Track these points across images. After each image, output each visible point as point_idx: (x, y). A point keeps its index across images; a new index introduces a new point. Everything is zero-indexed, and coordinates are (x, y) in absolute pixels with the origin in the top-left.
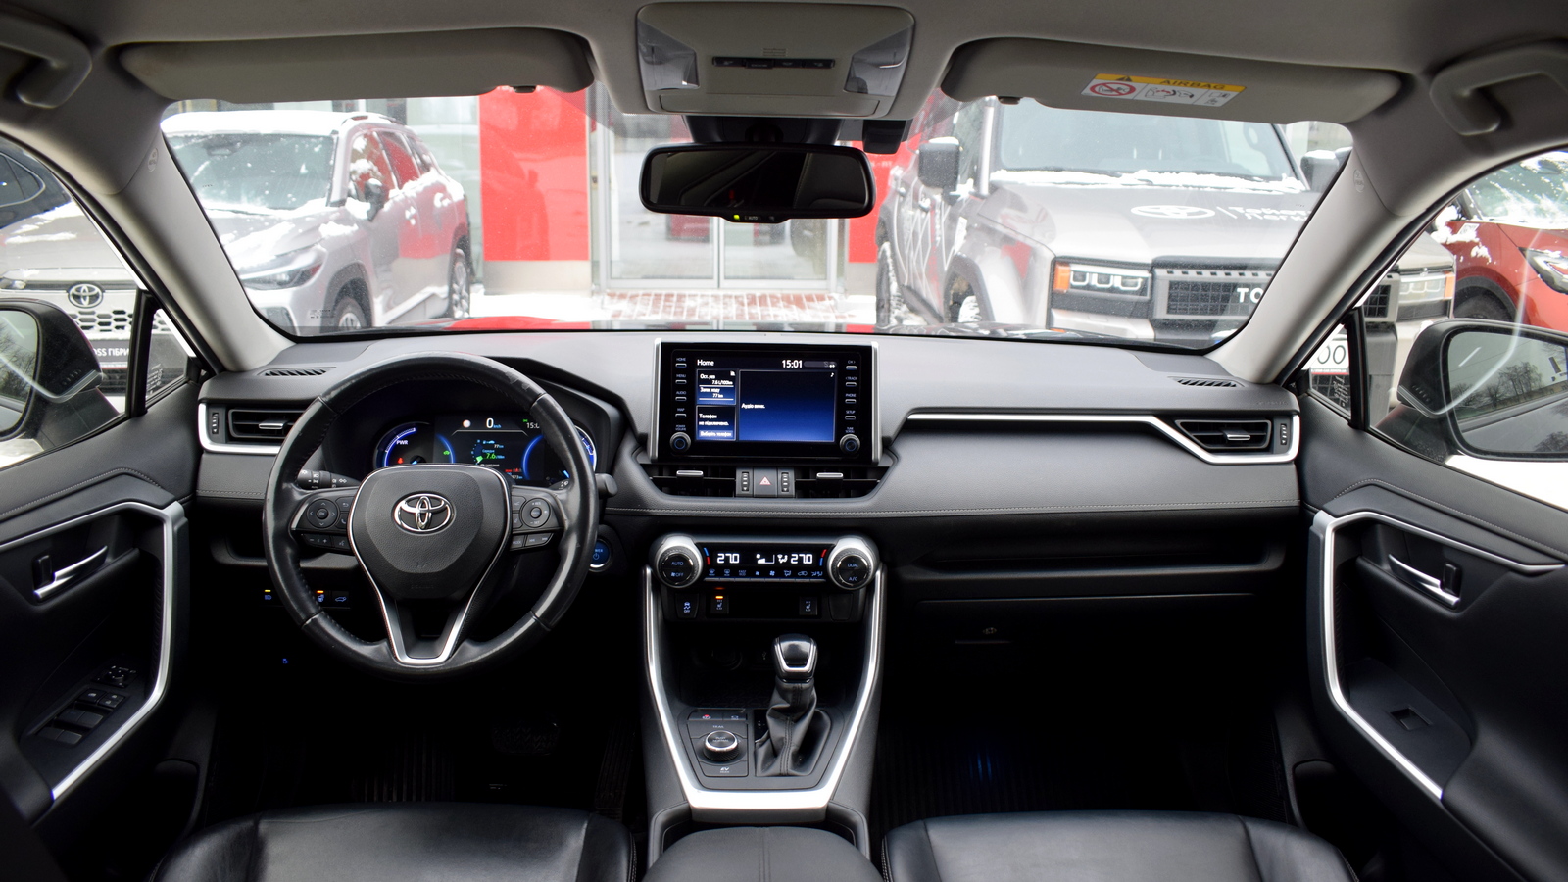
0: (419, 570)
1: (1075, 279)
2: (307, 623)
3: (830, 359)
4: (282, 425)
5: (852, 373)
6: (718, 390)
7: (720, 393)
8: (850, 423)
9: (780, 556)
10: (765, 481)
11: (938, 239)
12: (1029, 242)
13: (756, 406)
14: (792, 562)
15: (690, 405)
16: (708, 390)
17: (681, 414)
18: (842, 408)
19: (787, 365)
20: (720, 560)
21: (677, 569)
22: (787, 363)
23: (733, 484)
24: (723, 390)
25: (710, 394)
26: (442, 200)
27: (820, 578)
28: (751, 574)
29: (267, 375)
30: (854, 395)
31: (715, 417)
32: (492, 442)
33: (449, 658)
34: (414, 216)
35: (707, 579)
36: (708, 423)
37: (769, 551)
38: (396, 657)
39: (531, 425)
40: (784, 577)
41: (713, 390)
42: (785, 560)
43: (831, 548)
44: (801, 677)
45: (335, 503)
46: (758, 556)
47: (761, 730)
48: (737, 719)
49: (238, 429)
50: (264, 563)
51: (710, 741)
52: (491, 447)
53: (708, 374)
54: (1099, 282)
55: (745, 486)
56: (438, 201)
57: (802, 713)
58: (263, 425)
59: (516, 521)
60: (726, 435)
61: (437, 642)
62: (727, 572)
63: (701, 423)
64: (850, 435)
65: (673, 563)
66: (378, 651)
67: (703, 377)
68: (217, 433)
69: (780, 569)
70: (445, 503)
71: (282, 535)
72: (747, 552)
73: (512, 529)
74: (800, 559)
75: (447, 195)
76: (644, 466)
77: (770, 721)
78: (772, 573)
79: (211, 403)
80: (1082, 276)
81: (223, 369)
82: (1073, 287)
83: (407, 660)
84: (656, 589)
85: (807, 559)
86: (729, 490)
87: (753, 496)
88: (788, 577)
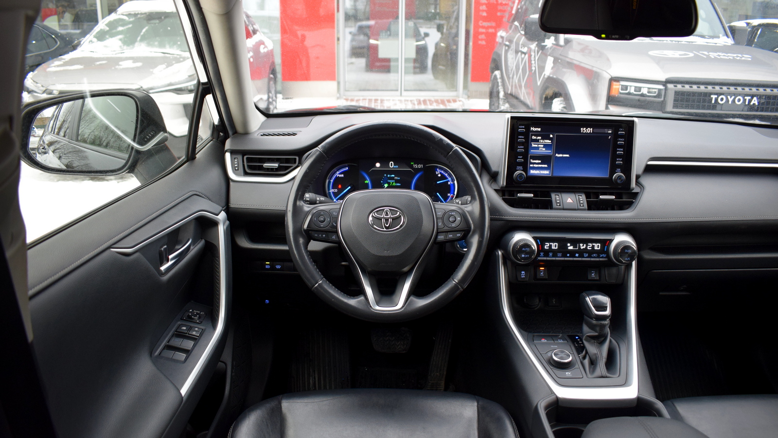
0: (386, 253)
1: (622, 90)
2: (316, 285)
3: (609, 127)
4: (277, 165)
5: (621, 136)
6: (542, 146)
7: (544, 147)
8: (619, 166)
9: (581, 245)
10: (569, 200)
11: (533, 68)
12: (594, 69)
13: (564, 155)
14: (588, 248)
15: (525, 155)
16: (536, 146)
17: (520, 160)
18: (615, 157)
19: (583, 131)
20: (546, 247)
21: (526, 253)
22: (584, 130)
23: (551, 202)
24: (545, 146)
25: (538, 148)
26: (264, 48)
27: (605, 258)
28: (564, 255)
29: (262, 135)
30: (622, 150)
31: (540, 161)
32: (393, 176)
33: (403, 307)
34: (252, 57)
35: (539, 258)
36: (535, 166)
37: (575, 242)
38: (371, 306)
39: (416, 166)
40: (584, 257)
41: (539, 146)
42: (584, 247)
43: (611, 241)
44: (604, 318)
45: (328, 213)
46: (569, 245)
47: (580, 349)
48: (561, 341)
49: (250, 167)
50: (286, 248)
51: (555, 355)
52: (392, 178)
53: (537, 136)
54: (635, 91)
55: (558, 203)
56: (262, 50)
57: (603, 339)
58: (266, 165)
59: (440, 224)
60: (546, 173)
61: (394, 297)
62: (551, 254)
63: (531, 165)
64: (618, 174)
65: (523, 249)
66: (359, 302)
67: (534, 137)
68: (238, 170)
69: (581, 253)
70: (400, 213)
71: (298, 231)
72: (562, 242)
73: (437, 229)
74: (593, 247)
75: (266, 47)
76: (496, 190)
77: (586, 344)
78: (577, 255)
79: (233, 152)
80: (626, 88)
81: (235, 132)
82: (621, 93)
83: (378, 308)
84: (505, 264)
85: (597, 247)
86: (548, 205)
87: (564, 209)
88: (586, 257)
